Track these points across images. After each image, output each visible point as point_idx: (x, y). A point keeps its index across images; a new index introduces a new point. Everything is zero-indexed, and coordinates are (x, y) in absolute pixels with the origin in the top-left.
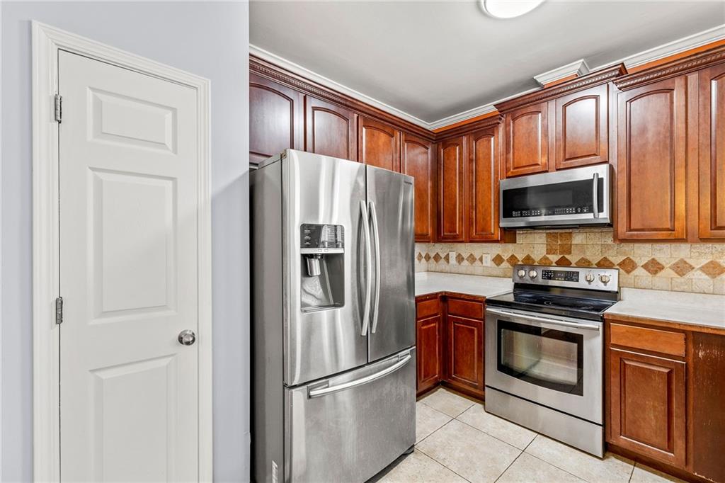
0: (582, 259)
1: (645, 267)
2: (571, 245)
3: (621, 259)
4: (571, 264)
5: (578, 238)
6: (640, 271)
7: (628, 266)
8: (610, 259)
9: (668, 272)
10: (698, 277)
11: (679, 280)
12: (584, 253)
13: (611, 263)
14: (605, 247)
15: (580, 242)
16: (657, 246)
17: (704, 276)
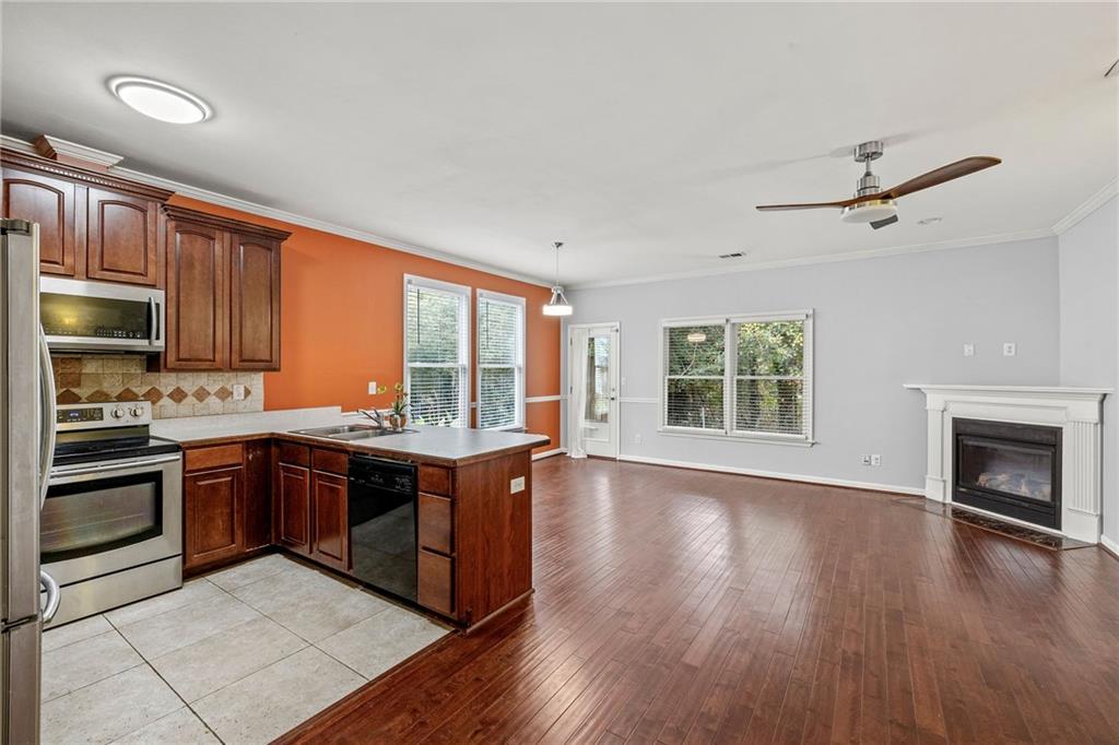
0: (97, 392)
1: (171, 396)
2: (80, 374)
3: (146, 389)
4: (80, 399)
5: (90, 367)
6: (166, 401)
7: (153, 396)
8: (134, 389)
9: (190, 400)
10: (213, 401)
11: (199, 405)
12: (101, 385)
13: (134, 394)
14: (127, 376)
15: (93, 370)
16: (182, 375)
17: (218, 400)
